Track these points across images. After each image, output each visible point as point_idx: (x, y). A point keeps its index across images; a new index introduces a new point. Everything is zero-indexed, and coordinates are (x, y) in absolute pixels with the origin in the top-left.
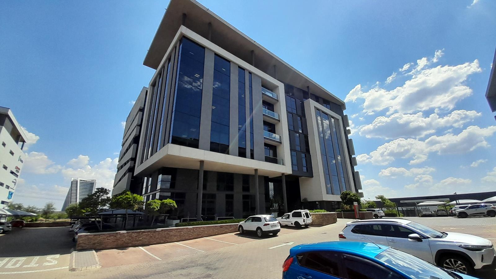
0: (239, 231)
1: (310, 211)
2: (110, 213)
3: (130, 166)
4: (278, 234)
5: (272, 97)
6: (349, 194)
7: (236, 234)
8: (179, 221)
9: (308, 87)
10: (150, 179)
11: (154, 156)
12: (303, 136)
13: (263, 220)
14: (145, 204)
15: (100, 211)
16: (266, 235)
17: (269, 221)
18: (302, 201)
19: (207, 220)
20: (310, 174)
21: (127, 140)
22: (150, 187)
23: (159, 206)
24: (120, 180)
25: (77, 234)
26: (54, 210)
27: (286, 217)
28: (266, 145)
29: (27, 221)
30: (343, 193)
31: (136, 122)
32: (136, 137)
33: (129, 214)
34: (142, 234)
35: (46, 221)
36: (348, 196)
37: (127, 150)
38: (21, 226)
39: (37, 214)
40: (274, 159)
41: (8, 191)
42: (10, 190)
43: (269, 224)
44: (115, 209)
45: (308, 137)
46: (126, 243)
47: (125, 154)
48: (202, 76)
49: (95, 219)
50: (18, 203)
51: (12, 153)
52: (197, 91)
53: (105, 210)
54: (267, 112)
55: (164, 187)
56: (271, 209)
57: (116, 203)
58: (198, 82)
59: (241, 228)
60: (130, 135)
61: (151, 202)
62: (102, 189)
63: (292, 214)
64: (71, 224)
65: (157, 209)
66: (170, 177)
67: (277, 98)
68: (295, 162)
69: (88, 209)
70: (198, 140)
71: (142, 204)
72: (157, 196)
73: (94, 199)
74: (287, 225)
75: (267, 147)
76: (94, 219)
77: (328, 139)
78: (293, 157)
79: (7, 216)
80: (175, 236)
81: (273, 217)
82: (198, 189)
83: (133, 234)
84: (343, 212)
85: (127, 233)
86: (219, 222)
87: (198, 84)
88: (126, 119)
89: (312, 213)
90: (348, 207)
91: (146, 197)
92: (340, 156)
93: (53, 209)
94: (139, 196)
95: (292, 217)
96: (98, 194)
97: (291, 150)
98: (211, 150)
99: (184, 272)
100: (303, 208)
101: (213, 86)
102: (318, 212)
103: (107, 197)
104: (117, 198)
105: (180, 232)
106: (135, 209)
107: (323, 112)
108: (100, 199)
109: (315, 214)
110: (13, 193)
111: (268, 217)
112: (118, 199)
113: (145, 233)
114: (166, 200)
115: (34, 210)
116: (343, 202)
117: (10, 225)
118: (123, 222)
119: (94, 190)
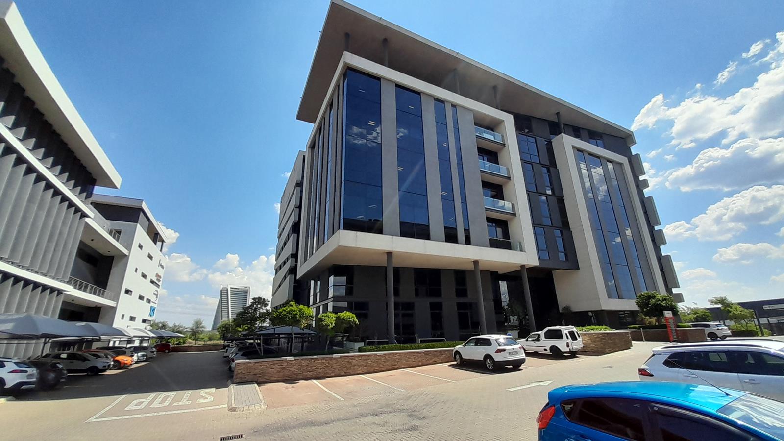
0: (456, 361)
1: (578, 328)
2: (272, 332)
3: (291, 265)
4: (522, 366)
5: (493, 139)
6: (654, 297)
7: (451, 365)
8: (363, 343)
9: (558, 114)
10: (319, 283)
11: (321, 249)
12: (554, 200)
13: (494, 343)
14: (314, 319)
15: (259, 329)
16: (501, 368)
17: (505, 345)
18: (561, 312)
19: (405, 342)
20: (572, 263)
21: (284, 229)
22: (318, 295)
23: (334, 322)
24: (280, 286)
25: (234, 361)
26: (203, 329)
27: (534, 339)
28: (489, 220)
30: (642, 295)
31: (293, 203)
32: (295, 223)
33: (295, 334)
34: (314, 361)
35: (195, 343)
36: (653, 301)
37: (285, 244)
39: (184, 334)
40: (504, 243)
41: (149, 305)
42: (152, 304)
43: (504, 350)
44: (277, 327)
45: (564, 200)
46: (295, 374)
47: (283, 248)
48: (379, 123)
49: (254, 341)
51: (150, 257)
52: (373, 147)
53: (266, 328)
54: (487, 166)
55: (337, 294)
56: (506, 324)
57: (278, 318)
58: (374, 132)
59: (458, 357)
60: (287, 221)
61: (322, 316)
62: (260, 299)
63: (545, 333)
64: (224, 347)
65: (331, 326)
66: (344, 279)
67: (503, 140)
68: (543, 246)
69: (244, 326)
70: (381, 221)
71: (311, 319)
72: (330, 308)
73: (250, 313)
74: (537, 352)
75: (491, 224)
76: (252, 341)
77: (603, 201)
78: (537, 236)
79: (150, 338)
80: (360, 366)
81: (510, 338)
82: (387, 296)
83: (303, 362)
84: (643, 329)
85: (295, 360)
86: (423, 346)
87: (373, 136)
88: (280, 199)
89: (581, 332)
90: (653, 320)
91: (315, 309)
92: (629, 229)
93: (203, 327)
94: (306, 307)
95: (546, 338)
96: (255, 306)
97: (535, 225)
98: (401, 236)
99: (377, 419)
100: (563, 323)
101: (397, 134)
102: (593, 329)
103: (267, 310)
104: (279, 311)
105: (367, 360)
106: (303, 326)
107: (590, 154)
108: (258, 312)
109: (587, 334)
110: (155, 308)
111: (501, 338)
112: (281, 313)
113: (318, 361)
114: (342, 313)
115: (181, 329)
116: (642, 312)
117: (154, 350)
118: (288, 344)
119: (250, 301)
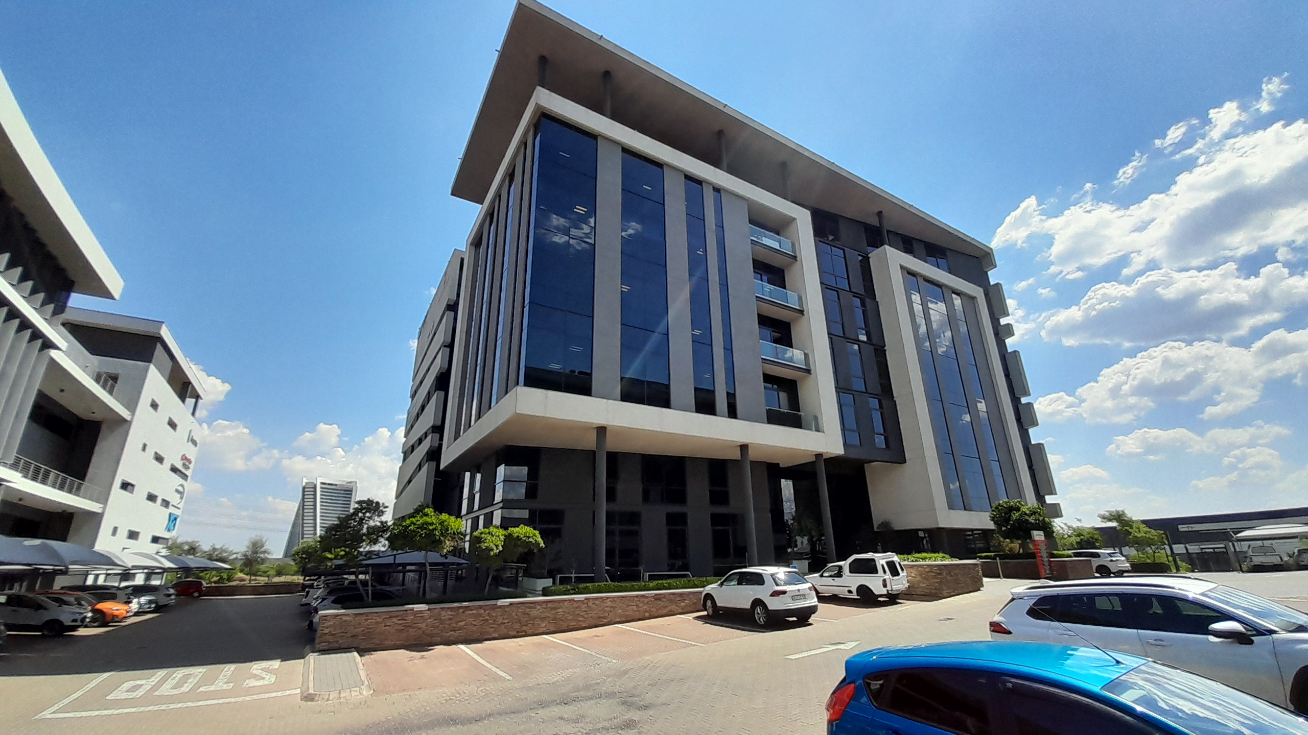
2: (390, 560)
3: (431, 446)
5: (777, 248)
8: (551, 579)
10: (479, 476)
11: (485, 418)
14: (468, 538)
15: (365, 556)
18: (875, 530)
19: (622, 579)
21: (421, 382)
22: (477, 496)
23: (501, 544)
24: (409, 481)
25: (317, 612)
26: (266, 555)
28: (768, 379)
29: (211, 583)
31: (440, 338)
32: (442, 373)
33: (431, 564)
34: (463, 612)
35: (250, 580)
37: (423, 408)
38: (196, 594)
39: (230, 565)
41: (166, 512)
42: (171, 510)
44: (400, 552)
46: (428, 635)
47: (418, 416)
48: (592, 211)
49: (357, 577)
50: (189, 540)
51: (172, 425)
52: (583, 250)
53: (378, 554)
54: (768, 290)
55: (511, 496)
57: (401, 535)
58: (584, 226)
60: (429, 369)
61: (482, 533)
62: (369, 502)
64: (304, 587)
65: (496, 551)
66: (524, 470)
69: (339, 550)
70: (590, 375)
71: (462, 539)
72: (497, 520)
73: (351, 527)
76: (353, 577)
79: (165, 570)
80: (543, 619)
81: (794, 572)
82: (594, 500)
83: (443, 613)
85: (429, 610)
86: (653, 584)
87: (582, 231)
88: (418, 332)
91: (469, 522)
93: (264, 552)
94: (453, 518)
96: (360, 515)
98: (623, 399)
101: (622, 232)
103: (382, 522)
104: (404, 524)
105: (556, 609)
106: (445, 551)
108: (366, 526)
110: (178, 516)
112: (407, 527)
113: (470, 611)
114: (517, 529)
115: (225, 554)
117: (172, 591)
118: (420, 583)
119: (354, 506)
